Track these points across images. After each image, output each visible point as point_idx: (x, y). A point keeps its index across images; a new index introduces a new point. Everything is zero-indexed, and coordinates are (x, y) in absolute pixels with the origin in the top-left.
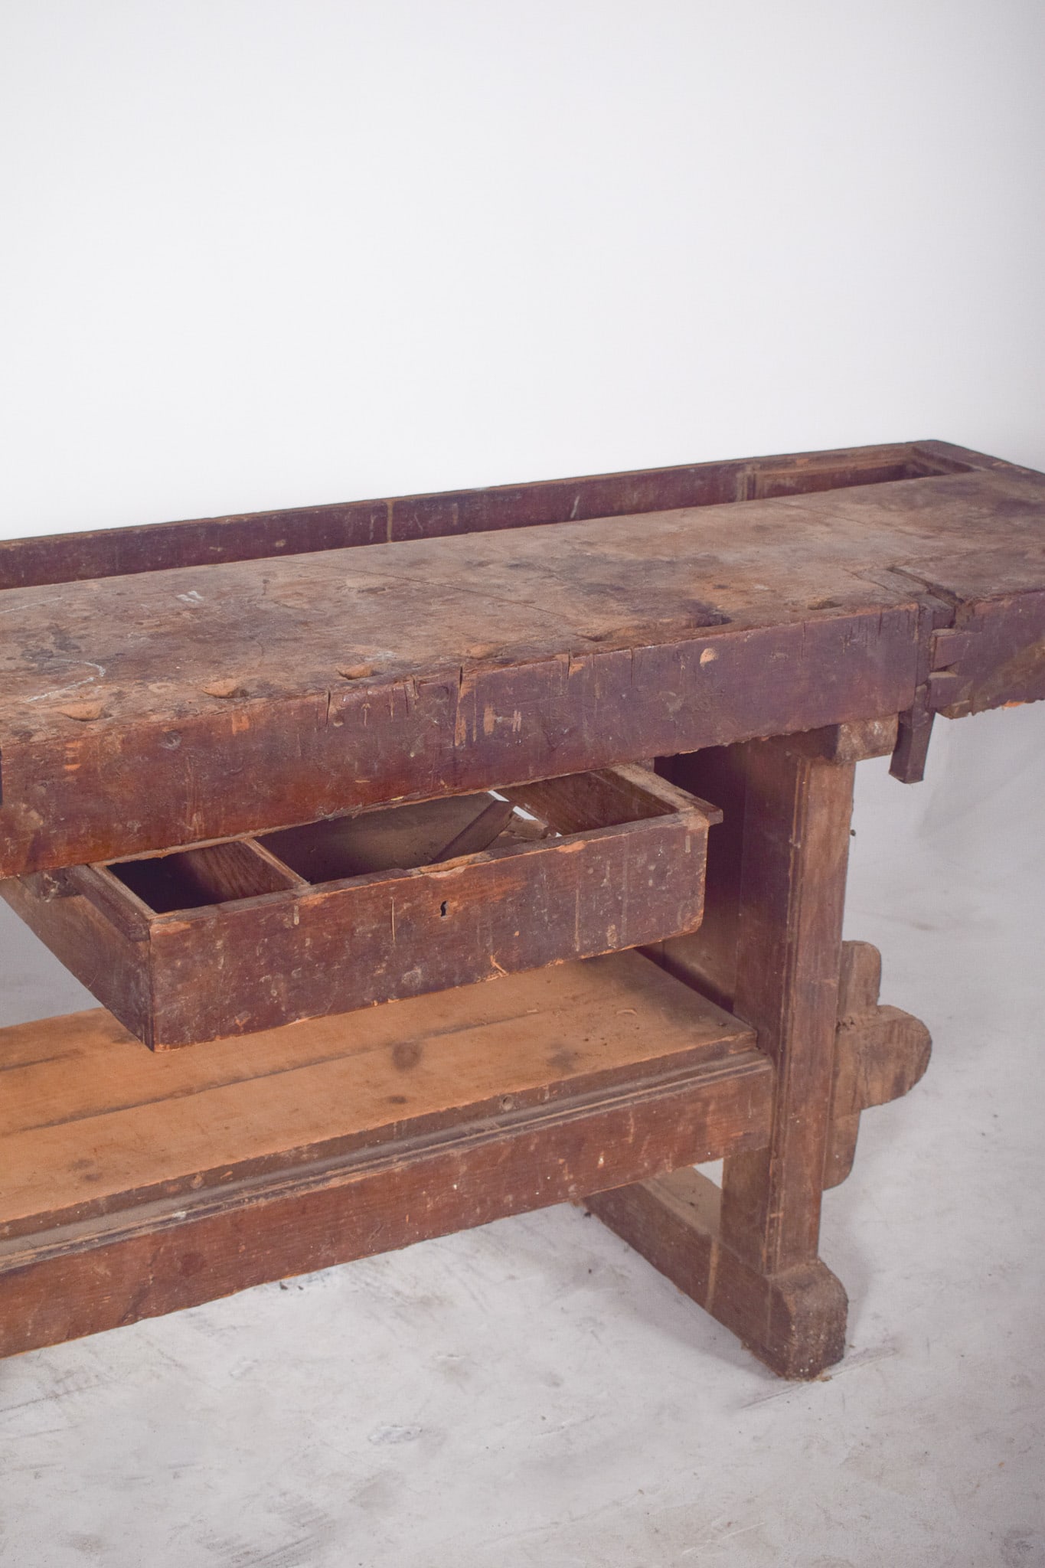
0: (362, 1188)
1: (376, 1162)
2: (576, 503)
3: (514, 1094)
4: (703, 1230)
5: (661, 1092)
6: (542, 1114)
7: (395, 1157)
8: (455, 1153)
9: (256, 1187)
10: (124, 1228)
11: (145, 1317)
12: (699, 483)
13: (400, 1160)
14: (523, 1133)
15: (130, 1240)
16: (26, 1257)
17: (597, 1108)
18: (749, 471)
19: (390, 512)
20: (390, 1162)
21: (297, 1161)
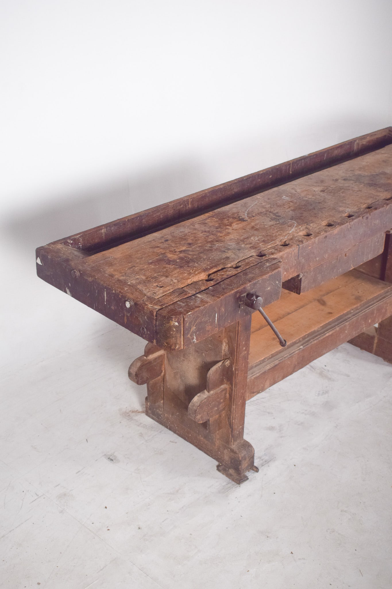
0: (332, 335)
1: (333, 328)
2: (325, 156)
3: (354, 308)
4: (371, 334)
5: (380, 303)
6: (359, 312)
7: (336, 327)
8: (347, 324)
9: (313, 338)
10: (292, 352)
11: (295, 372)
12: (348, 146)
13: (337, 327)
14: (358, 317)
15: (295, 354)
16: (277, 362)
17: (369, 309)
18: (357, 141)
19: (291, 164)
20: (336, 328)
21: (318, 331)
